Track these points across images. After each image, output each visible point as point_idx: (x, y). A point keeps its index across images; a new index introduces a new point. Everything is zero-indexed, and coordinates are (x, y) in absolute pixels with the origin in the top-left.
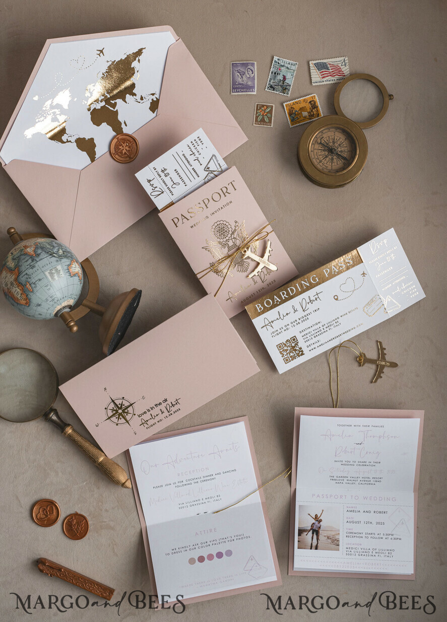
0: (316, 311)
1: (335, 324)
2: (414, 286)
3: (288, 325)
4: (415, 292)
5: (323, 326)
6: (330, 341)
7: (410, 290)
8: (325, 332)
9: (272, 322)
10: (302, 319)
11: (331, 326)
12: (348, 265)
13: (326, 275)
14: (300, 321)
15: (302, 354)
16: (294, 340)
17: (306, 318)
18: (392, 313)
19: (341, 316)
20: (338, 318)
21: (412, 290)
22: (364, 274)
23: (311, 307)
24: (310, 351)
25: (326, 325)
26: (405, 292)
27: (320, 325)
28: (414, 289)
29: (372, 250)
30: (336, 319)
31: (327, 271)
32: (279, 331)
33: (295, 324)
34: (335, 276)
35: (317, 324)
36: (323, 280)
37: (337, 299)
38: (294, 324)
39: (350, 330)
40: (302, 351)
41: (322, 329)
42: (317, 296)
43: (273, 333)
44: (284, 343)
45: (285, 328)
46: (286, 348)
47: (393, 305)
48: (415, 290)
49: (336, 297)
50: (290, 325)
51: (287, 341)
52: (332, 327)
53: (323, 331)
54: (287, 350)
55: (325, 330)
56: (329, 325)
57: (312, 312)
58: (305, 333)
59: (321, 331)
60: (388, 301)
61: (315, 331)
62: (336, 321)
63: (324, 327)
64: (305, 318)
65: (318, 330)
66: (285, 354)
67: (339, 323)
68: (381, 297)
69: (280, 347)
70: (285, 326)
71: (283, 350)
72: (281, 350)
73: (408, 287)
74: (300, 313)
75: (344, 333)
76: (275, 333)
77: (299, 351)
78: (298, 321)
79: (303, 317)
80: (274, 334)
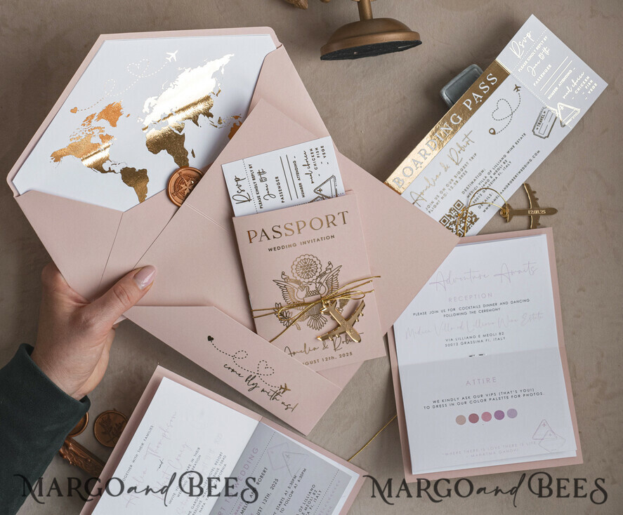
0: (472, 158)
1: (504, 166)
2: (588, 78)
3: (444, 189)
4: (592, 84)
5: (489, 174)
6: (505, 188)
7: (585, 85)
8: (494, 180)
9: (422, 193)
10: (459, 176)
11: (499, 169)
12: (493, 84)
13: (469, 107)
14: (458, 179)
15: (477, 220)
16: (459, 205)
17: (464, 171)
18: (571, 123)
19: (508, 152)
20: (505, 156)
21: (587, 83)
22: (517, 88)
23: (465, 156)
24: (484, 211)
25: (493, 171)
26: (578, 89)
27: (485, 174)
28: (589, 81)
29: (515, 53)
30: (502, 159)
31: (468, 103)
32: (436, 201)
33: (452, 185)
34: (480, 104)
35: (480, 174)
36: (467, 115)
37: (494, 133)
38: (450, 185)
39: (525, 166)
40: (475, 216)
41: (488, 177)
42: (467, 140)
43: (429, 206)
44: (448, 214)
45: (441, 195)
46: (452, 220)
47: (569, 113)
48: (591, 81)
49: (492, 131)
50: (447, 188)
51: (451, 210)
52: (501, 170)
53: (491, 180)
54: (454, 222)
55: (494, 177)
56: (496, 169)
57: (469, 162)
58: (469, 191)
59: (488, 181)
60: (561, 111)
61: (482, 184)
62: (504, 160)
63: (492, 174)
64: (462, 173)
65: (485, 181)
66: (454, 227)
67: (508, 162)
68: (551, 108)
69: (444, 221)
70: (441, 192)
71: (450, 224)
72: (448, 225)
73: (580, 82)
74: (455, 169)
75: (519, 172)
76: (432, 206)
77: (471, 217)
78: (455, 179)
79: (459, 173)
80: (431, 208)
